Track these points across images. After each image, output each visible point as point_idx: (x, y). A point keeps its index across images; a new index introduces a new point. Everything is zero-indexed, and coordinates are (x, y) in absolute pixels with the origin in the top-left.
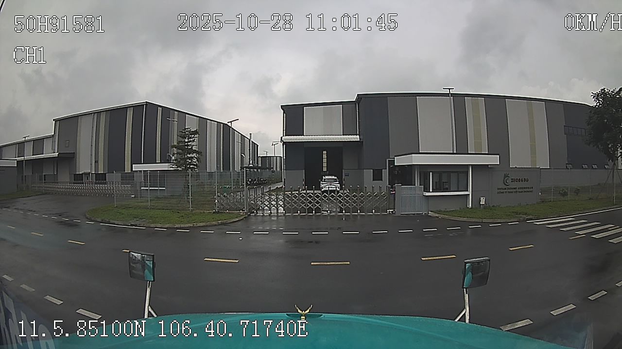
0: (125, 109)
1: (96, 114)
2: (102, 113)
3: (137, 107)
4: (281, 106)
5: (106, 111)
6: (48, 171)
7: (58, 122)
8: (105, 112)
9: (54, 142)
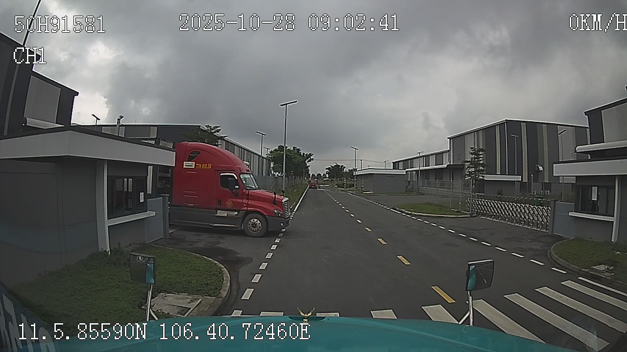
0: (493, 127)
1: (476, 133)
2: (480, 132)
3: (501, 124)
4: (585, 113)
5: (482, 129)
6: (446, 179)
7: (452, 140)
8: (481, 131)
9: (450, 155)
